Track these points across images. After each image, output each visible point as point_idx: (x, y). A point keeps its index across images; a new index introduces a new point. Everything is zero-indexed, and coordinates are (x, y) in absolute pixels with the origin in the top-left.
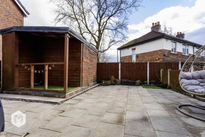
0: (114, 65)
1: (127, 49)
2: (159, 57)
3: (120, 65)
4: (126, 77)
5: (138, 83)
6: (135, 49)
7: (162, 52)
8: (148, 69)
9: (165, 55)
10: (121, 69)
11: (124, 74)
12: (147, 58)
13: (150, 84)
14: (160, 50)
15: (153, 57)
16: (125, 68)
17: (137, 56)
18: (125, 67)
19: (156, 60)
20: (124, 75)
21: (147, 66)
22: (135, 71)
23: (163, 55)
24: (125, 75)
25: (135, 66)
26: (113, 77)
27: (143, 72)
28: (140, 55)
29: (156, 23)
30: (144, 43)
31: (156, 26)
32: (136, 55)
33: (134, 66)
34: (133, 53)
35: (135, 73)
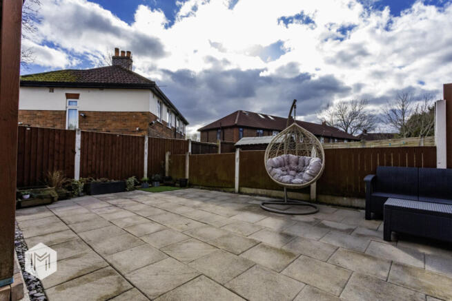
0: (57, 137)
1: (48, 90)
2: (141, 126)
3: (78, 137)
4: (97, 170)
5: (133, 184)
6: (77, 96)
7: (146, 118)
8: (146, 151)
9: (151, 124)
10: (82, 149)
11: (90, 163)
12: (114, 124)
13: (151, 183)
14: (143, 113)
15: (128, 124)
16: (94, 147)
17: (84, 117)
18: (93, 143)
19: (134, 132)
20: (91, 166)
21: (144, 145)
22: (119, 156)
23: (148, 123)
24: (93, 167)
25: (119, 144)
26: (56, 176)
27: (137, 159)
28: (91, 115)
29: (123, 52)
30: (106, 88)
31: (123, 58)
32: (80, 112)
33: (117, 143)
34: (71, 107)
35: (119, 160)
